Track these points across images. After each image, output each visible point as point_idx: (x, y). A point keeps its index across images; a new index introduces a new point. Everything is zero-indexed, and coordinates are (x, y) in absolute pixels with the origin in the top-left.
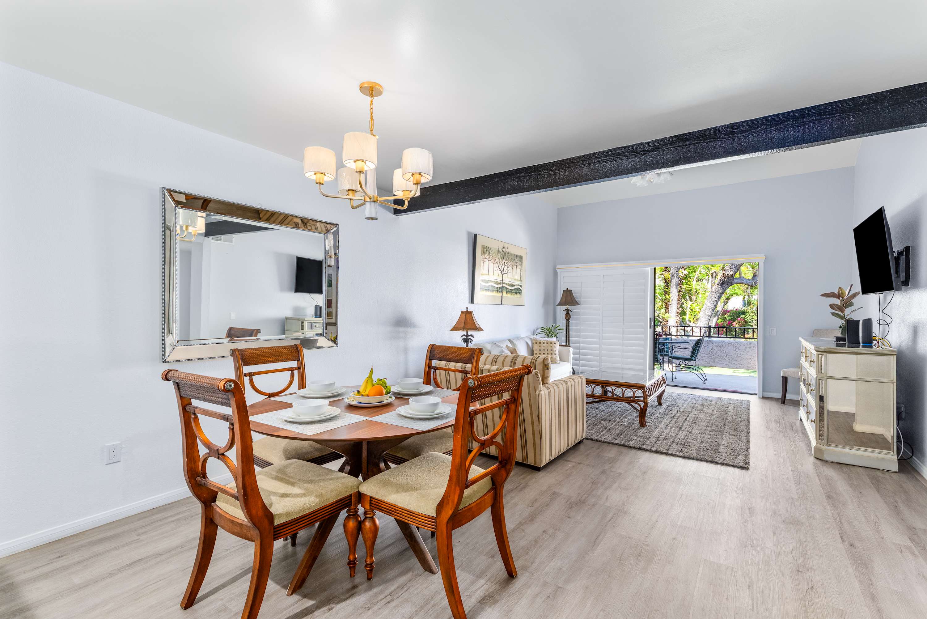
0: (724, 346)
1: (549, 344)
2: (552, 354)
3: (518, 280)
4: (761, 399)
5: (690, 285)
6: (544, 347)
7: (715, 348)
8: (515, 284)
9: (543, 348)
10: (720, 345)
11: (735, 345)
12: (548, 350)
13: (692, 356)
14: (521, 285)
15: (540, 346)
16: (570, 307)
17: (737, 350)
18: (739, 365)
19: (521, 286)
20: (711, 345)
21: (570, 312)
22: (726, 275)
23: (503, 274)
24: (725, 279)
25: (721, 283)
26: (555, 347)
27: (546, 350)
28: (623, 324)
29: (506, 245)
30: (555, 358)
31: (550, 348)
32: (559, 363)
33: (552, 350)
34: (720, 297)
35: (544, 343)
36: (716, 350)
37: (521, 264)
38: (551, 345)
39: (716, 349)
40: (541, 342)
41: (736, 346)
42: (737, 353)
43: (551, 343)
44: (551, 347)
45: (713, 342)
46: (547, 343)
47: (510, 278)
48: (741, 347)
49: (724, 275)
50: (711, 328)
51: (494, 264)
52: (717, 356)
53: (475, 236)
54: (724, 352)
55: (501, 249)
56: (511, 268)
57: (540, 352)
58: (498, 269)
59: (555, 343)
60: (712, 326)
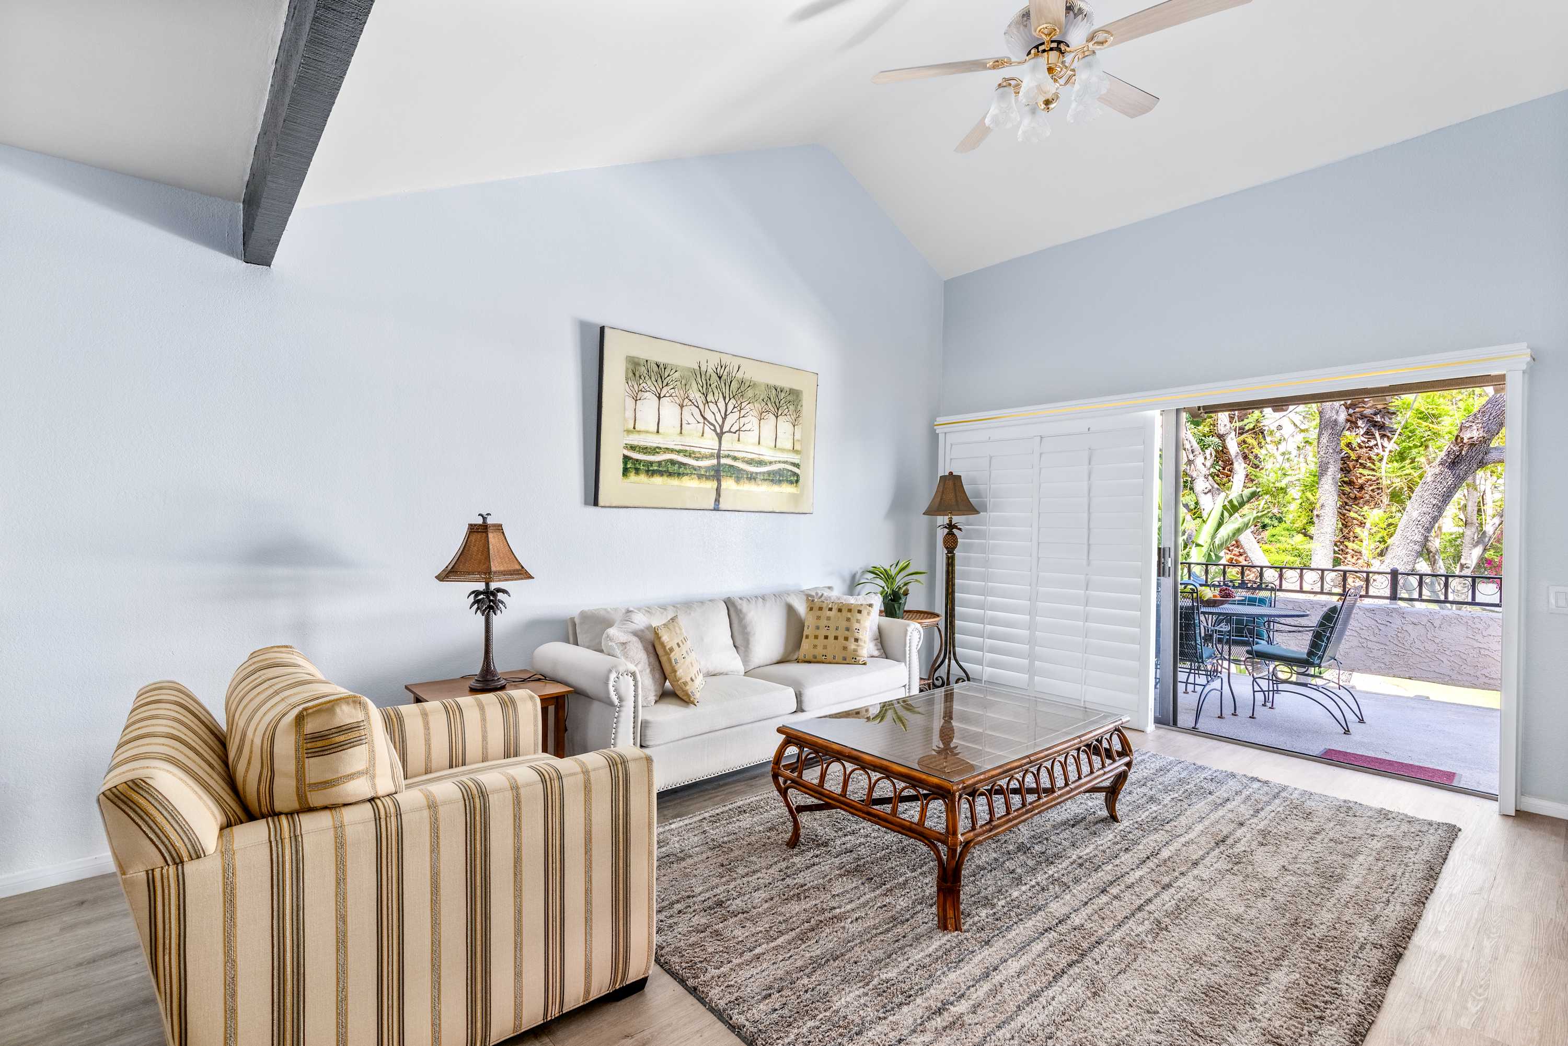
0: (1437, 623)
1: (845, 612)
2: (846, 639)
3: (782, 450)
4: (1510, 821)
5: (1373, 470)
6: (828, 618)
7: (1410, 628)
8: (773, 459)
9: (825, 622)
10: (1424, 621)
11: (1470, 623)
12: (837, 629)
13: (1310, 654)
14: (797, 461)
15: (819, 618)
16: (956, 519)
17: (1479, 637)
18: (1483, 679)
19: (797, 465)
20: (1397, 621)
21: (955, 531)
22: (1465, 441)
23: (722, 433)
24: (1461, 451)
25: (1449, 460)
26: (858, 621)
27: (832, 628)
28: (1089, 564)
29: (726, 360)
30: (855, 651)
31: (844, 624)
32: (865, 664)
33: (848, 629)
34: (1447, 497)
35: (830, 609)
36: (1414, 634)
37: (797, 411)
38: (849, 615)
39: (1414, 632)
40: (824, 606)
41: (1473, 625)
42: (1476, 645)
43: (850, 610)
44: (848, 620)
45: (1402, 614)
46: (840, 610)
47: (753, 444)
48: (1490, 631)
49: (1459, 440)
50: (1400, 577)
51: (682, 406)
52: (1417, 652)
53: (602, 329)
54: (1437, 641)
55: (710, 371)
56: (756, 421)
57: (817, 632)
58: (701, 420)
59: (860, 612)
60: (1400, 571)
